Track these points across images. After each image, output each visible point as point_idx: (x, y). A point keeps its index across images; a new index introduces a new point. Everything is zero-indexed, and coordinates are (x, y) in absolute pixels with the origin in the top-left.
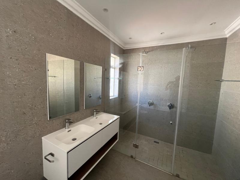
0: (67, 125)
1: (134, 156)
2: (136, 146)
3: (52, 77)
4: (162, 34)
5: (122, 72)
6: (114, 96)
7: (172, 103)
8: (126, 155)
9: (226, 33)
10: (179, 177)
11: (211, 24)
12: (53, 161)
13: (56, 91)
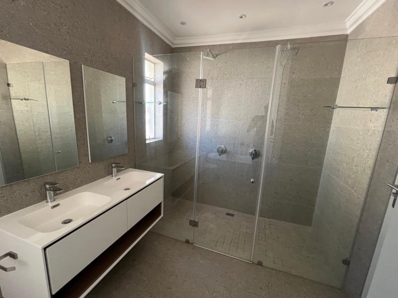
0: (50, 194)
1: (191, 241)
2: (194, 224)
3: (22, 100)
4: (241, 17)
5: (169, 92)
6: (155, 138)
7: (256, 149)
8: (177, 240)
9: (347, 27)
10: (261, 265)
11: (326, 5)
12: (14, 269)
13: (34, 130)
